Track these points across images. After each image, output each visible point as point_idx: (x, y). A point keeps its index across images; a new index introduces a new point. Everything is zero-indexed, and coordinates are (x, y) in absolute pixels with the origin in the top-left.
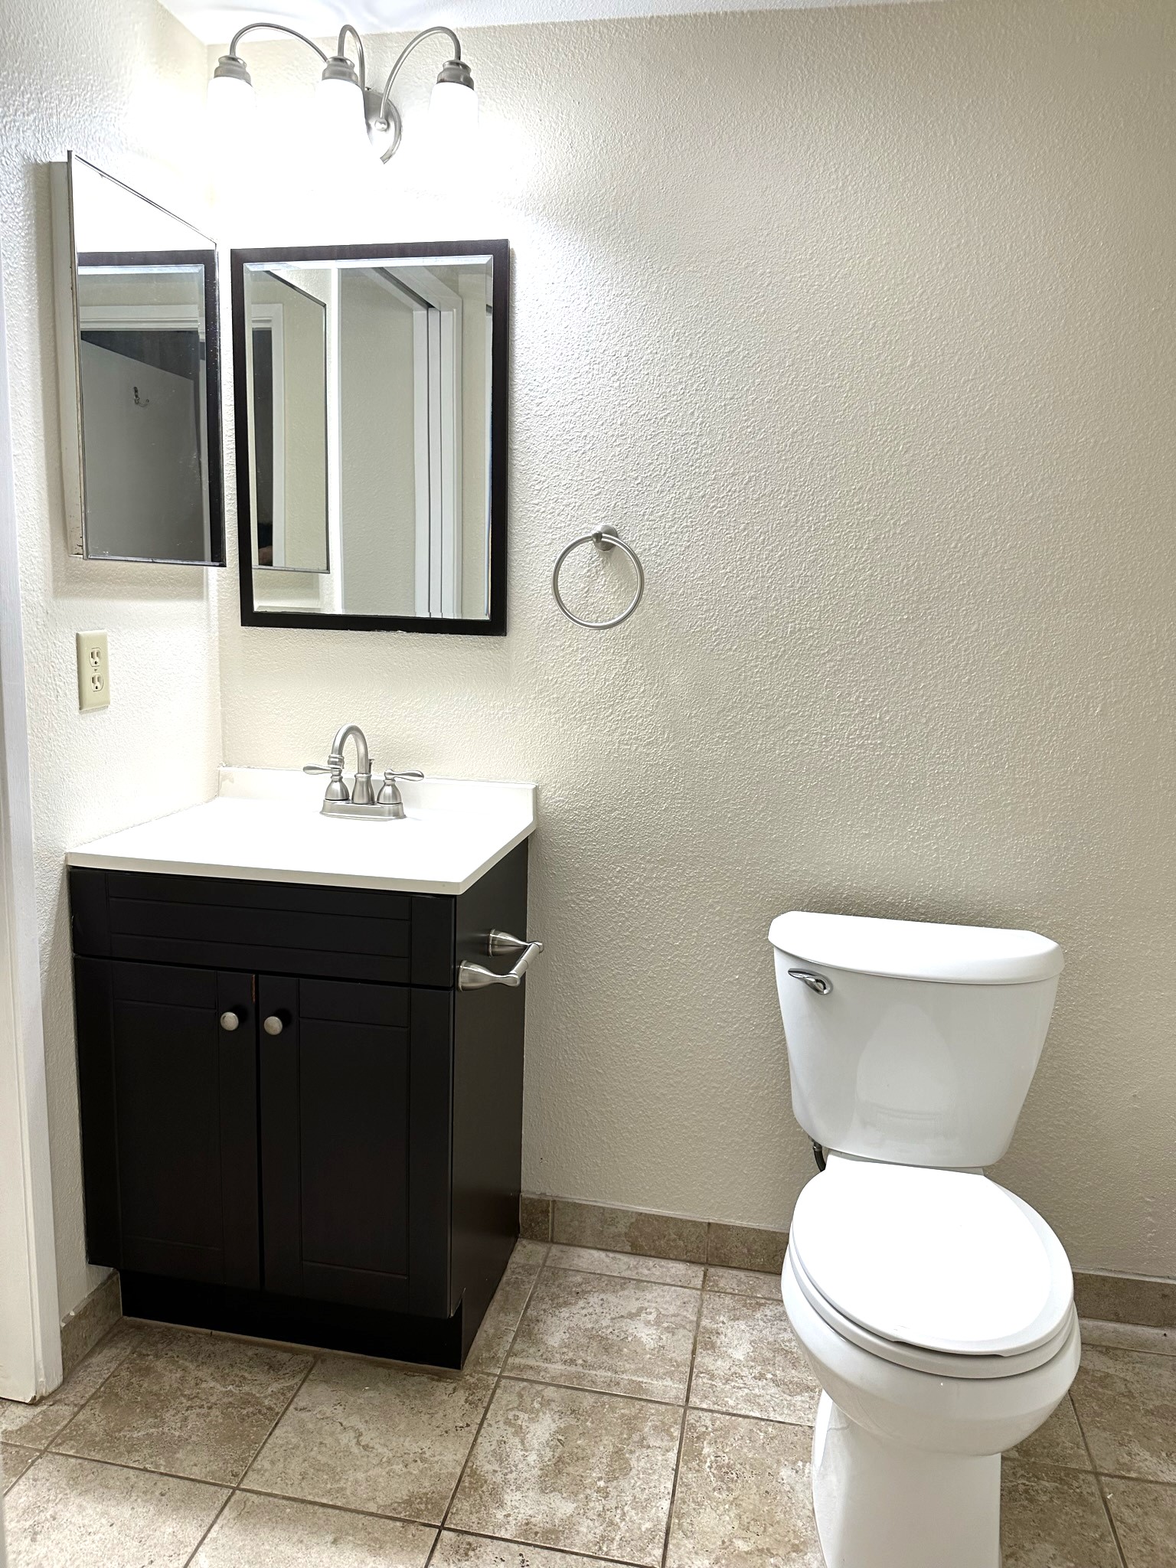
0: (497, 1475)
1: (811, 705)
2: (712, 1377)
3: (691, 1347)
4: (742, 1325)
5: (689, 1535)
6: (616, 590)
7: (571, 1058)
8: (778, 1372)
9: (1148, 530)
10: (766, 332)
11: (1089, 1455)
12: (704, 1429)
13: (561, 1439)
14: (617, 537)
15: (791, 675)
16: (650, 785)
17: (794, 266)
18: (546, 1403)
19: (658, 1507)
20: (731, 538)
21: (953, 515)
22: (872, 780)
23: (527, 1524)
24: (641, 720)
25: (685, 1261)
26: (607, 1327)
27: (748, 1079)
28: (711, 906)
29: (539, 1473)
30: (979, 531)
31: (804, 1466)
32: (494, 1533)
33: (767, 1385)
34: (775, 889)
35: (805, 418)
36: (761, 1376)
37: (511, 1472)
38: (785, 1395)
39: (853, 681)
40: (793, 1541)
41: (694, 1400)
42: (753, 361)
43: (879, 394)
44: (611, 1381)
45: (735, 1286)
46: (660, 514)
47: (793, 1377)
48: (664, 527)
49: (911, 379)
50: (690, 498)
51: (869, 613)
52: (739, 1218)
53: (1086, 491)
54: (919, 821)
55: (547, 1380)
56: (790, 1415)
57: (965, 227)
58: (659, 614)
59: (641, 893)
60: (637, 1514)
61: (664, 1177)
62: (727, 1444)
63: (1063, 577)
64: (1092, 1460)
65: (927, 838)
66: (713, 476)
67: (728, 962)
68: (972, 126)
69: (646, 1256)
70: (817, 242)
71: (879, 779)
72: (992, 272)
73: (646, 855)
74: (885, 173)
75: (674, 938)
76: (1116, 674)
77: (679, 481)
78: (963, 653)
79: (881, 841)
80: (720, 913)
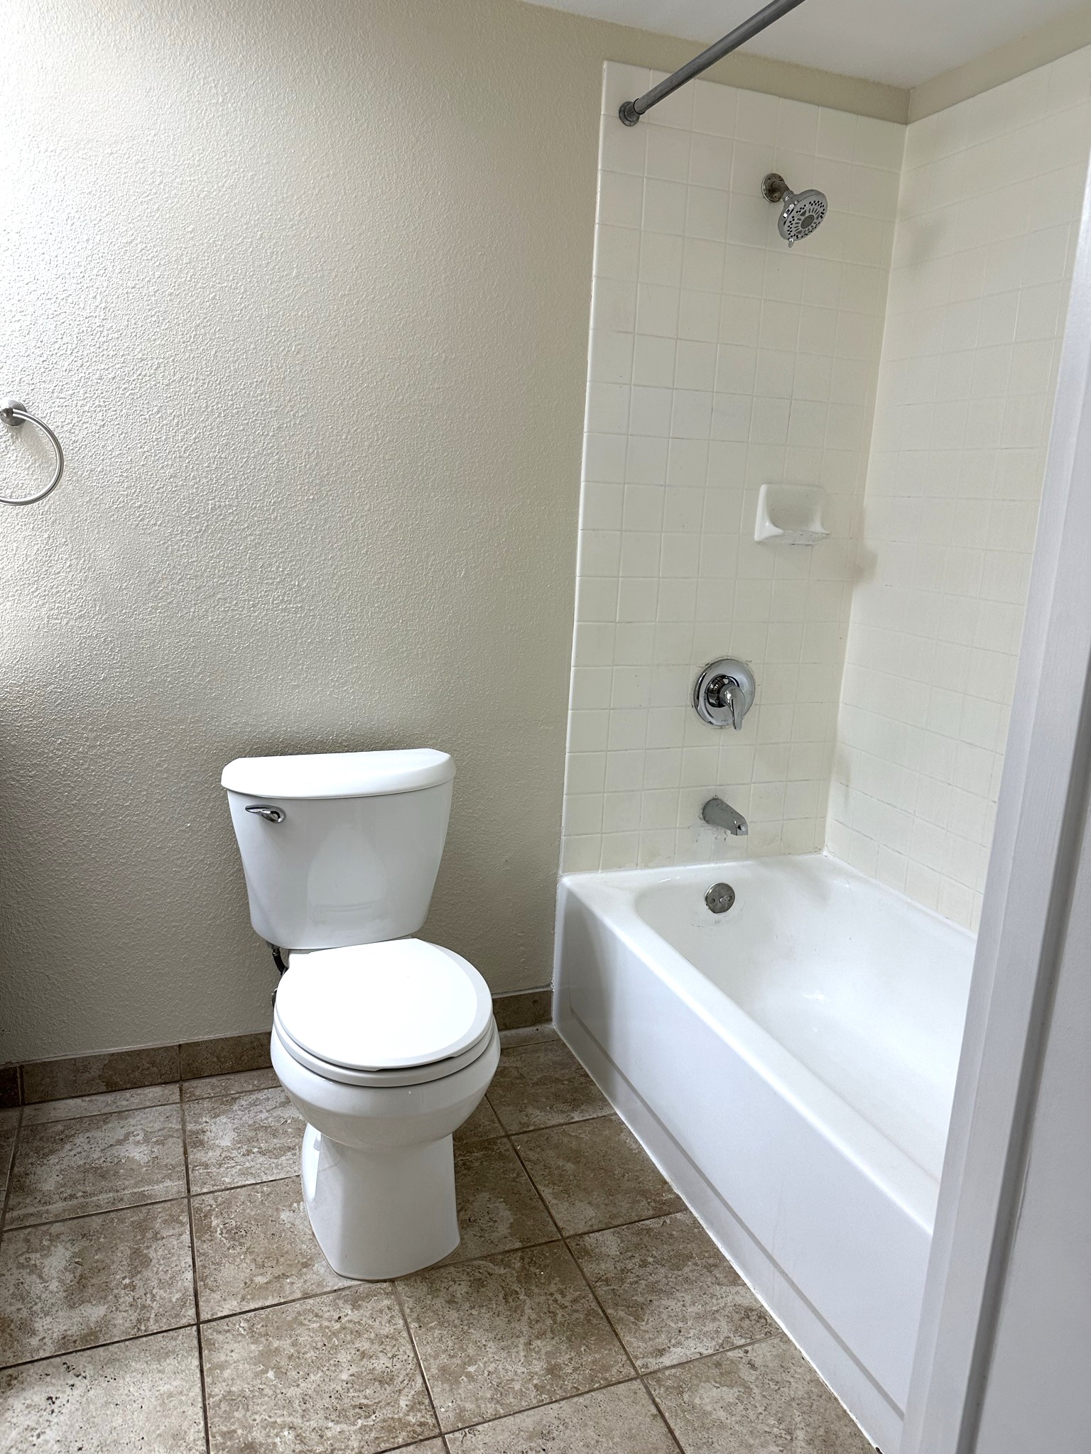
0: (22, 1312)
1: (237, 575)
2: (206, 1166)
3: (182, 1150)
4: (223, 1119)
5: (215, 1289)
6: (30, 466)
7: (25, 930)
8: (262, 1145)
9: (488, 431)
10: (162, 228)
11: (502, 1125)
12: (209, 1208)
13: (77, 1261)
14: (26, 412)
15: (216, 548)
16: (86, 657)
17: (183, 169)
18: (55, 1238)
19: (183, 1280)
20: (145, 419)
21: (342, 410)
22: (297, 639)
23: (64, 1338)
24: (69, 595)
25: (160, 1084)
26: (99, 1158)
27: (205, 912)
28: (158, 765)
29: (64, 1294)
30: (364, 426)
31: (298, 1205)
32: (33, 1357)
33: (255, 1157)
34: (218, 742)
35: (206, 314)
36: (249, 1152)
37: (36, 1304)
38: (272, 1160)
39: (272, 553)
40: (301, 1261)
41: (195, 1189)
42: (152, 255)
43: (271, 299)
44: (114, 1199)
45: (210, 1091)
46: (71, 392)
47: (276, 1145)
48: (76, 406)
49: (296, 288)
50: (101, 379)
51: (280, 493)
52: (206, 1033)
53: (442, 397)
54: (338, 670)
55: (51, 1219)
56: (279, 1173)
57: (332, 161)
58: (79, 490)
59: (86, 762)
60: (165, 1291)
61: (133, 1016)
62: (231, 1212)
63: (431, 468)
64: (503, 1128)
65: (344, 684)
66: (122, 359)
67: (179, 813)
68: (332, 72)
69: (122, 1090)
70: (203, 150)
71: (302, 638)
72: (357, 203)
73: (88, 724)
74: (260, 98)
75: (123, 799)
76: (473, 546)
77: (88, 361)
78: (360, 529)
79: (308, 690)
80: (167, 770)
